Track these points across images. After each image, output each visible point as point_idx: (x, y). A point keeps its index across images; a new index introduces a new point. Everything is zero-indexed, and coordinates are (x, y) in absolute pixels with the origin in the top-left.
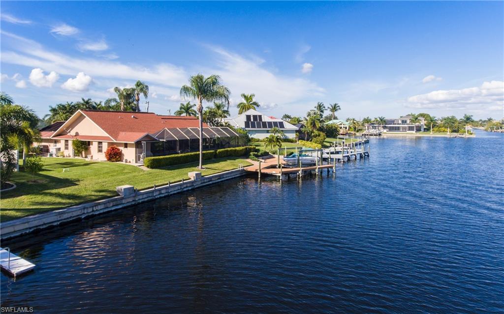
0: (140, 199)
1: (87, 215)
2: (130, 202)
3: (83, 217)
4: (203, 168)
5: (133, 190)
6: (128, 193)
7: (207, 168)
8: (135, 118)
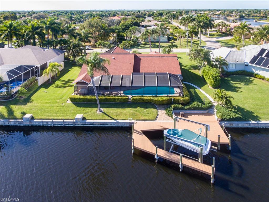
0: (33, 124)
1: (6, 125)
2: (27, 124)
3: (4, 125)
4: (101, 111)
5: (28, 119)
6: (25, 120)
7: (103, 112)
8: (114, 59)
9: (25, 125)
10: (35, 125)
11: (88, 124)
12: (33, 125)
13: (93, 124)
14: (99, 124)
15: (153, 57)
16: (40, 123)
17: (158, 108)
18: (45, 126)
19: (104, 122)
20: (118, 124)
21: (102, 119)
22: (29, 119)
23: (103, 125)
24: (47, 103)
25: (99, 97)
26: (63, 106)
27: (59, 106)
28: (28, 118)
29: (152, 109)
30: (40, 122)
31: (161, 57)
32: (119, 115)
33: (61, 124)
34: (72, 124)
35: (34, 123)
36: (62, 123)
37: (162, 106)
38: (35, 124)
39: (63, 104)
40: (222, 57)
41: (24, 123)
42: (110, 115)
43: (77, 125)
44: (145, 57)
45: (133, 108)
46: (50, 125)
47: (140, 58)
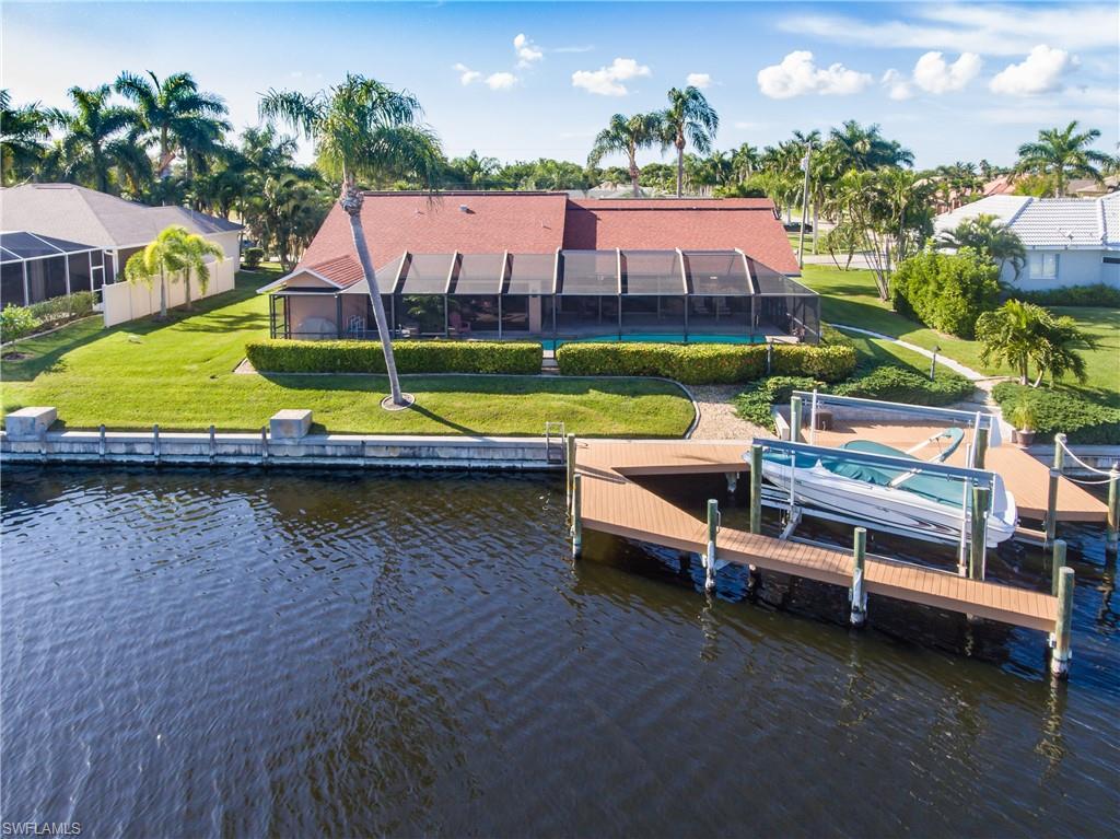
0: (61, 453)
2: (30, 452)
4: (404, 403)
5: (32, 425)
6: (17, 431)
7: (415, 407)
8: (468, 211)
9: (17, 457)
10: (72, 457)
11: (335, 456)
12: (58, 458)
13: (362, 457)
14: (392, 455)
15: (655, 209)
16: (91, 448)
17: (695, 394)
18: (121, 464)
19: (421, 446)
20: (489, 454)
21: (407, 431)
22: (39, 428)
23: (414, 457)
24: (134, 373)
25: (394, 344)
26: (215, 386)
27: (194, 385)
28: (34, 419)
29: (666, 397)
30: (95, 442)
31: (697, 209)
32: (496, 416)
33: (201, 455)
34: (256, 455)
35: (65, 448)
36: (205, 450)
37: (713, 388)
38: (68, 453)
39: (213, 377)
40: (996, 217)
41: (13, 449)
42: (450, 419)
43: (279, 457)
44: (616, 210)
45: (567, 392)
46: (142, 460)
47: (594, 212)
